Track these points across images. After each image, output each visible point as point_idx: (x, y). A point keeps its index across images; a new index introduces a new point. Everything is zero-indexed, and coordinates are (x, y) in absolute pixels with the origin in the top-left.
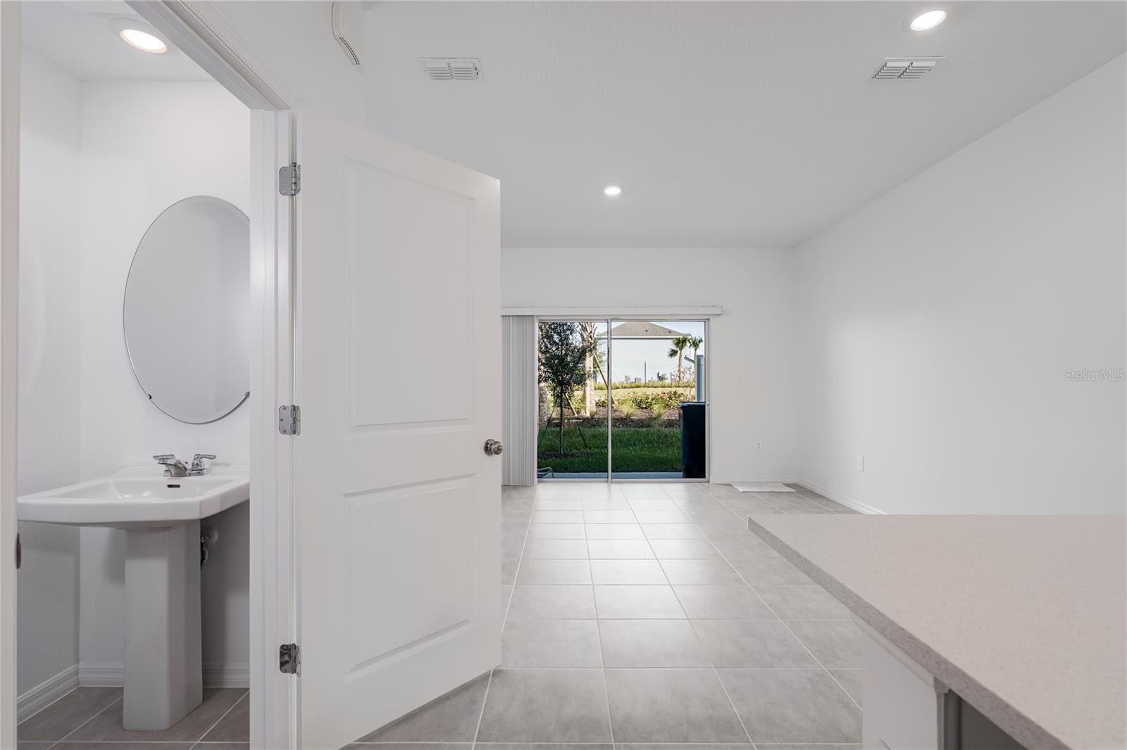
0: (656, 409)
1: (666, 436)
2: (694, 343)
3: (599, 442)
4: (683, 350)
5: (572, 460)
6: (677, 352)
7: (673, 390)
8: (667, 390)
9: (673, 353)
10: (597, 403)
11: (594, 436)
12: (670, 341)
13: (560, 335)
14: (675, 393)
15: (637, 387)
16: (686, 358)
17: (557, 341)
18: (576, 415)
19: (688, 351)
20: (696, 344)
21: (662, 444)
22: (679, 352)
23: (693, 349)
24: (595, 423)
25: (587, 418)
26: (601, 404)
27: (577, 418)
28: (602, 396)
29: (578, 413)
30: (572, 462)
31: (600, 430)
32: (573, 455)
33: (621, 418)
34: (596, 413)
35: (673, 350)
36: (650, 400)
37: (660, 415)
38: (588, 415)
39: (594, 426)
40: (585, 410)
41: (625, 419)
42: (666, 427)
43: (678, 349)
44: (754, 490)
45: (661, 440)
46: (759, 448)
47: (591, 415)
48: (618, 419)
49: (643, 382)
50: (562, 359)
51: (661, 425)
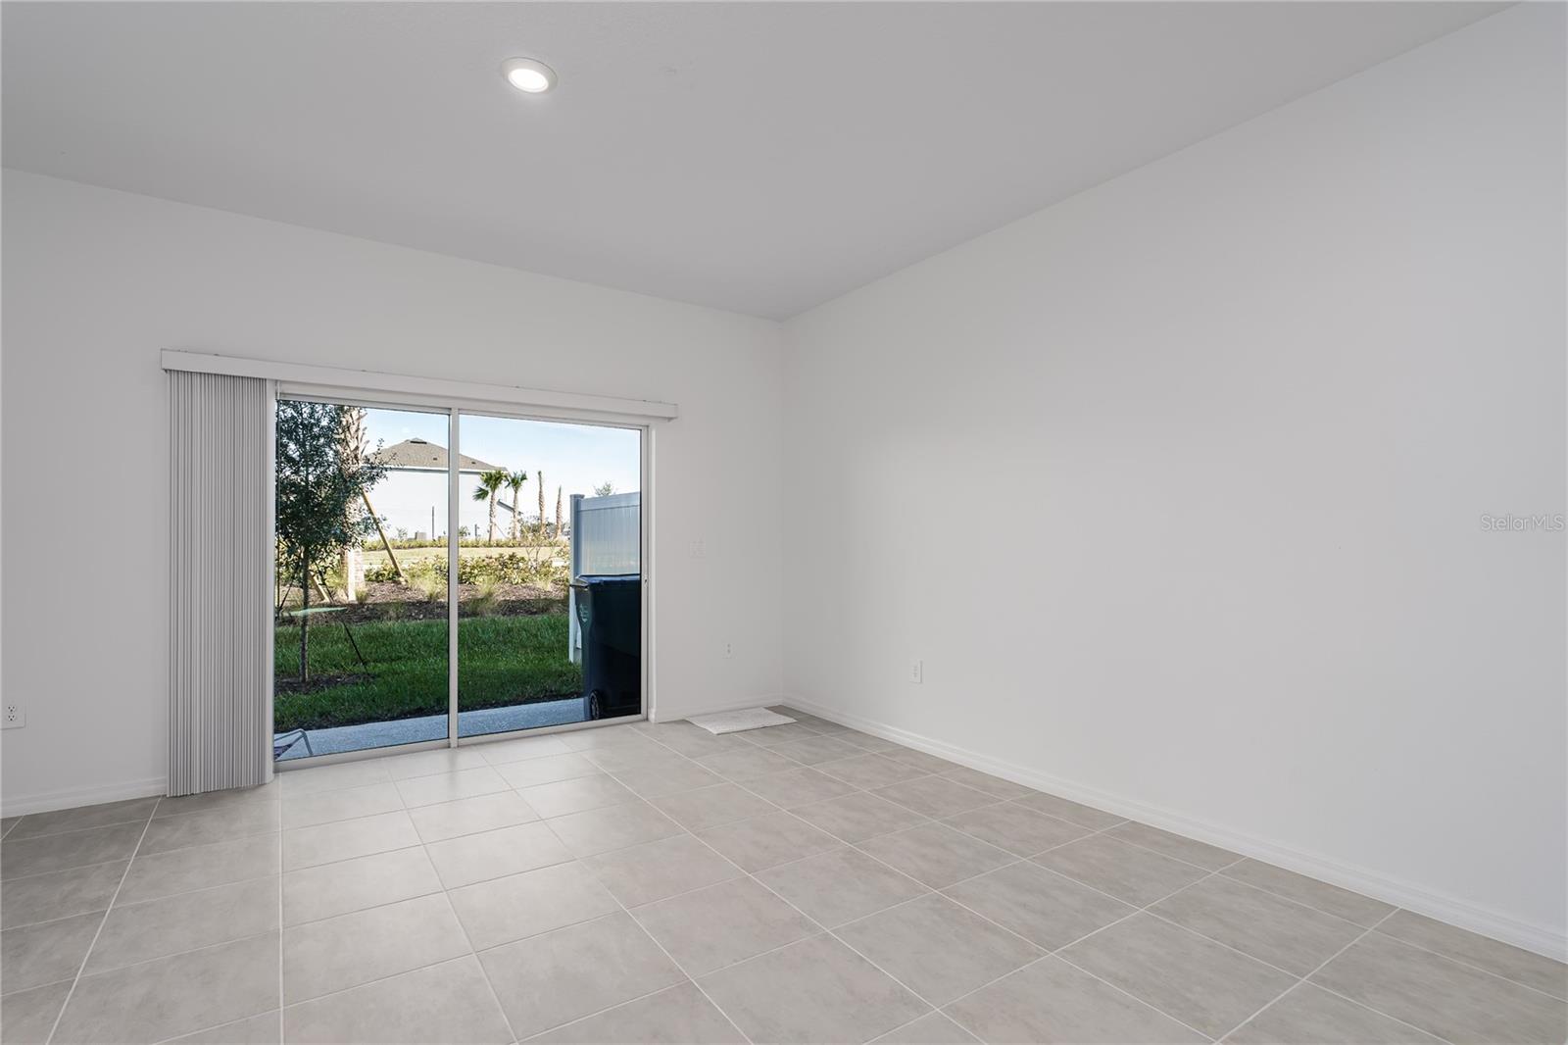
0: (483, 585)
1: (510, 630)
2: (513, 480)
3: (383, 649)
4: (496, 491)
5: (334, 693)
6: (486, 493)
7: (507, 552)
8: (495, 552)
9: (482, 494)
10: (366, 576)
11: (370, 638)
12: (478, 477)
13: (303, 445)
14: (512, 557)
15: (421, 546)
16: (500, 503)
17: (296, 456)
18: (327, 600)
19: (504, 492)
20: (516, 483)
21: (505, 644)
22: (490, 494)
23: (511, 490)
24: (367, 613)
25: (351, 605)
26: (375, 578)
27: (330, 606)
28: (378, 562)
29: (330, 594)
30: (335, 700)
31: (380, 626)
32: (331, 682)
33: (420, 602)
34: (368, 595)
35: (481, 490)
36: (468, 570)
37: (490, 594)
38: (352, 598)
39: (366, 617)
40: (346, 590)
41: (427, 603)
42: (504, 615)
43: (488, 489)
44: (735, 728)
45: (501, 639)
46: (729, 651)
47: (358, 599)
48: (413, 604)
49: (429, 538)
50: (305, 493)
51: (493, 611)
